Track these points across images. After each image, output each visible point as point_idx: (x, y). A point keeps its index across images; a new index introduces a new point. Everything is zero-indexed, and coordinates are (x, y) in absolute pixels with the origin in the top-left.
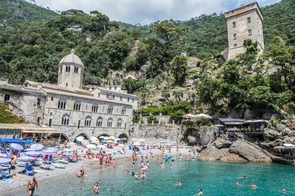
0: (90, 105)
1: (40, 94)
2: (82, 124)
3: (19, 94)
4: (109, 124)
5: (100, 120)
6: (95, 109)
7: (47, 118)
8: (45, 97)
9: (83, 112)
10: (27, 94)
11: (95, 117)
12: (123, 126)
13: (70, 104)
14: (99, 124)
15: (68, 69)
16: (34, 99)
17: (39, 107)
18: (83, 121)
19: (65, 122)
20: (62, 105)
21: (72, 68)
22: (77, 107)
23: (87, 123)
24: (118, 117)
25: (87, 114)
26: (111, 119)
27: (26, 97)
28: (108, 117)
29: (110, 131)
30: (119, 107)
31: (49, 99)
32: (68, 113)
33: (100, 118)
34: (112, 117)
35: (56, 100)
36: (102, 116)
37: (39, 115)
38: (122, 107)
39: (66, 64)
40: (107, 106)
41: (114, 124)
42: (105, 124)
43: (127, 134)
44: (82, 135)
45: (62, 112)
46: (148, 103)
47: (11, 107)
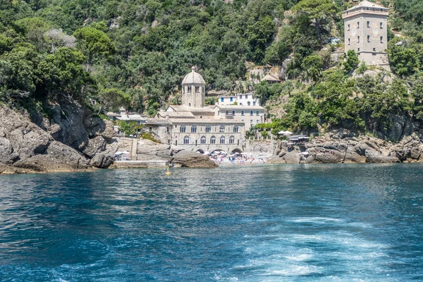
0: (204, 128)
1: (168, 125)
2: (199, 142)
3: (156, 126)
4: (222, 141)
5: (214, 139)
6: (208, 130)
7: (174, 140)
8: (171, 126)
9: (199, 133)
10: (161, 125)
11: (208, 137)
12: (236, 142)
13: (188, 128)
14: (213, 142)
15: (189, 89)
16: (165, 128)
17: (169, 133)
18: (199, 140)
19: (186, 142)
20: (183, 130)
21: (193, 87)
22: (194, 130)
23: (203, 142)
24: (230, 135)
25: (202, 135)
26: (223, 137)
27: (160, 128)
28: (220, 135)
29: (224, 147)
30: (230, 126)
31: (174, 127)
32: (188, 135)
33: (213, 137)
34: (224, 135)
35: (179, 127)
36: (215, 135)
37: (170, 138)
38: (233, 126)
39: (187, 84)
40: (218, 127)
41: (227, 141)
42: (218, 141)
43: (241, 149)
44: (199, 150)
45: (183, 135)
46: (272, 115)
47: (153, 135)
